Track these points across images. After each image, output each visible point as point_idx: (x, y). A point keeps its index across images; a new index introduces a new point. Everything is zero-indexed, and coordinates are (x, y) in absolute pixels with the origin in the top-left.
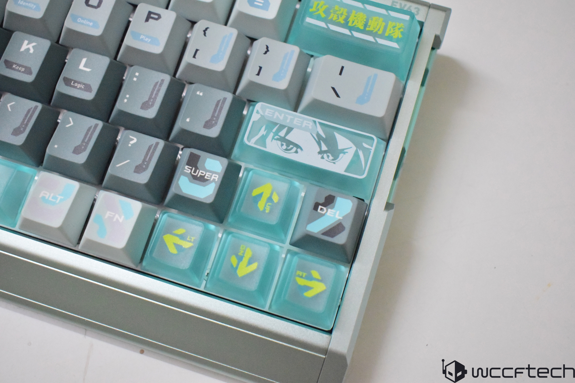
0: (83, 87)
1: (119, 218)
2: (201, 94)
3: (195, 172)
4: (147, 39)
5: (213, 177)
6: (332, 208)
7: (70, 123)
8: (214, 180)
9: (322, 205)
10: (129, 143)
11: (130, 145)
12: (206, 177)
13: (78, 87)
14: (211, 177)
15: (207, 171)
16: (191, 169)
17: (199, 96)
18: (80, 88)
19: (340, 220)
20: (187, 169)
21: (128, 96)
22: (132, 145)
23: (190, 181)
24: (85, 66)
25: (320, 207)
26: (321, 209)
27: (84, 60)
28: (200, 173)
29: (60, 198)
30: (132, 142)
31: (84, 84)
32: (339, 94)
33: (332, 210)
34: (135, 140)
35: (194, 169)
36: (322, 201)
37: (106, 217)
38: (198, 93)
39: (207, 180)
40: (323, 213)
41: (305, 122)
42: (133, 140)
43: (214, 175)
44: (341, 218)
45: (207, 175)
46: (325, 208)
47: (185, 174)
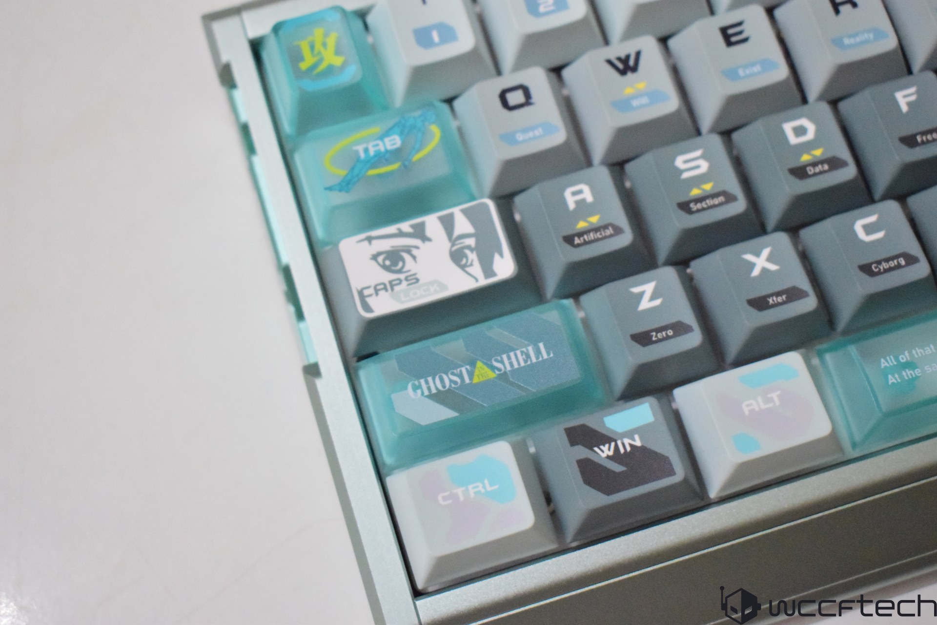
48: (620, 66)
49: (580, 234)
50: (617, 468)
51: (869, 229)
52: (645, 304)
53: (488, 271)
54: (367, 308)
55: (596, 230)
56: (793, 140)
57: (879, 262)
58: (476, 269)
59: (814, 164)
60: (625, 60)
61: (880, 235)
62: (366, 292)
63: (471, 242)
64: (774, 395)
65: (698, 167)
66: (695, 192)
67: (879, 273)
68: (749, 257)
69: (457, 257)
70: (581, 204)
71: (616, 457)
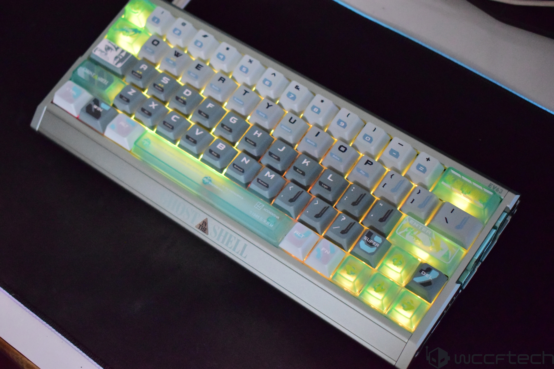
0: (327, 187)
1: (327, 252)
2: (382, 205)
3: (369, 240)
4: (363, 173)
5: (376, 245)
6: (429, 274)
7: (316, 203)
8: (377, 246)
9: (424, 271)
10: (341, 219)
11: (342, 220)
12: (373, 244)
13: (325, 187)
14: (375, 245)
15: (374, 241)
16: (367, 239)
17: (380, 205)
18: (326, 188)
19: (431, 280)
20: (365, 238)
21: (347, 197)
22: (343, 220)
23: (365, 244)
24: (331, 178)
25: (423, 272)
26: (423, 273)
27: (331, 175)
28: (371, 241)
29: (303, 235)
30: (343, 219)
31: (328, 186)
32: (448, 221)
33: (429, 275)
34: (345, 219)
35: (368, 239)
36: (425, 269)
37: (322, 250)
38: (380, 204)
39: (373, 245)
40: (424, 274)
41: (428, 230)
42: (344, 218)
43: (377, 244)
44: (431, 279)
45: (374, 243)
46: (425, 273)
47: (364, 240)
48: (177, 53)
49: (136, 73)
50: (93, 110)
51: (175, 118)
52: (130, 93)
53: (116, 64)
54: (95, 51)
55: (139, 74)
56: (185, 93)
57: (168, 124)
58: (116, 62)
59: (181, 99)
60: (178, 54)
61: (175, 121)
62: (98, 49)
63: (121, 57)
64: (127, 126)
65: (165, 81)
66: (160, 85)
67: (165, 125)
68: (153, 103)
69: (116, 58)
70: (143, 69)
71: (96, 110)
